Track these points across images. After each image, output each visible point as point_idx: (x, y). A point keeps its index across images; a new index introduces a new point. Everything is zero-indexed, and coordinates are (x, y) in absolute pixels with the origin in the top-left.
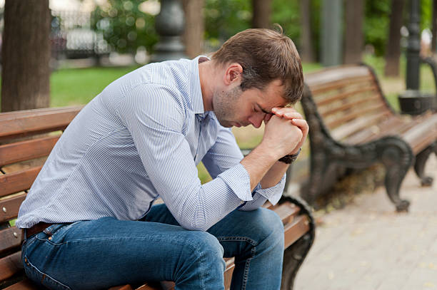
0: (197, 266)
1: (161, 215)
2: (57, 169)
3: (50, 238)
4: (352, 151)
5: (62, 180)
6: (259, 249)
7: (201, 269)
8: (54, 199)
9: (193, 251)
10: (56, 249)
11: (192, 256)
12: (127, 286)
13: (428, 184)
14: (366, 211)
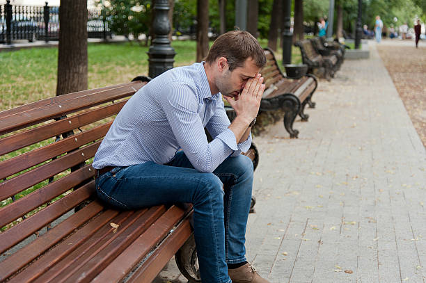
2: (118, 133)
3: (114, 176)
5: (122, 140)
6: (239, 180)
8: (116, 152)
9: (205, 186)
10: (118, 182)
11: (204, 189)
12: (163, 206)
13: (305, 119)
14: (273, 137)
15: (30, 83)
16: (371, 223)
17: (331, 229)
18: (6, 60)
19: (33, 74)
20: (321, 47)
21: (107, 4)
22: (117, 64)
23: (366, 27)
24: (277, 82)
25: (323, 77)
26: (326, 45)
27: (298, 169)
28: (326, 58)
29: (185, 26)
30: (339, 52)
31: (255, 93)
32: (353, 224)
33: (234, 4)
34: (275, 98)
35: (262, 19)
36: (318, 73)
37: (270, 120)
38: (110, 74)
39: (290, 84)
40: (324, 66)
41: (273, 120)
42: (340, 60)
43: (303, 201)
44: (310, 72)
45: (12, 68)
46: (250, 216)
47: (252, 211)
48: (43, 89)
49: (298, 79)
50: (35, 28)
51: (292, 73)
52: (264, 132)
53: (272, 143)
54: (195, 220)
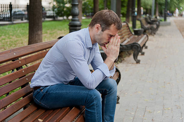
0: (93, 101)
1: (77, 82)
3: (42, 91)
4: (124, 47)
5: (45, 73)
6: (109, 92)
7: (95, 102)
10: (44, 95)
11: (91, 98)
12: (68, 108)
13: (143, 54)
14: (128, 63)
15: (18, 39)
16: (178, 109)
17: (158, 112)
18: (9, 29)
19: (20, 35)
20: (149, 21)
21: (55, 3)
22: (59, 30)
23: (168, 12)
24: (130, 37)
25: (151, 34)
26: (152, 19)
27: (140, 79)
28: (152, 25)
29: (89, 13)
30: (157, 23)
31: (116, 44)
32: (169, 109)
33: (110, 2)
34: (129, 45)
35: (123, 9)
36: (148, 32)
37: (127, 55)
38: (55, 34)
39: (135, 38)
40: (151, 29)
41: (128, 55)
42: (158, 26)
43: (143, 97)
44: (145, 32)
45: (11, 32)
46: (117, 105)
47: (118, 103)
48: (24, 42)
49: (139, 35)
50: (24, 15)
51: (137, 33)
52: (124, 61)
53: (128, 66)
54: (86, 115)
